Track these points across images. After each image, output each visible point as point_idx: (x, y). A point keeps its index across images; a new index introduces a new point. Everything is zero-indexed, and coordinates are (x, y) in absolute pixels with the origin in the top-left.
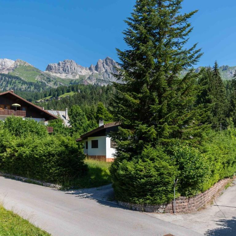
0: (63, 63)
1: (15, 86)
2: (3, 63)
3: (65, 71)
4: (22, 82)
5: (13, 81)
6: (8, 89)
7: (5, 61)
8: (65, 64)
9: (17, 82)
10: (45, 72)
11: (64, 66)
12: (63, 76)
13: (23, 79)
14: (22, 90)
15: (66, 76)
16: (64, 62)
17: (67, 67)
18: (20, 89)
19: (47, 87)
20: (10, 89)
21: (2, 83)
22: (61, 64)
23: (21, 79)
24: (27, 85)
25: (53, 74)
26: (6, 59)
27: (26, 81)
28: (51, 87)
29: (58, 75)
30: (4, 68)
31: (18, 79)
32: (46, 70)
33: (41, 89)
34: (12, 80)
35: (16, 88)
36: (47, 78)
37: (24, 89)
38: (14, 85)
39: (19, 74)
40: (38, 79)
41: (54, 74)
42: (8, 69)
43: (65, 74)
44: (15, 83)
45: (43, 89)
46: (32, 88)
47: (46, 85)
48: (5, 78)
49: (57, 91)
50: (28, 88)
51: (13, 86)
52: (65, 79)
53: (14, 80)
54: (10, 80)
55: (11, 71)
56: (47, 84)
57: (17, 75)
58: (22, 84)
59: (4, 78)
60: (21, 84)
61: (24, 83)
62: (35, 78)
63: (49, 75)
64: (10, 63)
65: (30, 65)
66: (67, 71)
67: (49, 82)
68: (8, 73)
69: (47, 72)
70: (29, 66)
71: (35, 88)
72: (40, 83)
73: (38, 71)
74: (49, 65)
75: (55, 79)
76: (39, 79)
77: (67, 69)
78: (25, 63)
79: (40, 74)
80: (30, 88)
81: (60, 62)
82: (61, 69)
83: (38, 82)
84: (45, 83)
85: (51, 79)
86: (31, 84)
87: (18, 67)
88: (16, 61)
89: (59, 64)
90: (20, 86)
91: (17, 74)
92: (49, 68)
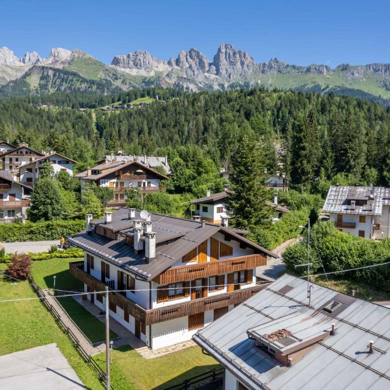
0: (134, 55)
1: (72, 85)
2: (56, 54)
3: (137, 66)
4: (81, 80)
5: (69, 79)
6: (63, 88)
7: (58, 51)
8: (137, 56)
9: (75, 79)
10: (110, 66)
11: (136, 59)
12: (134, 72)
13: (81, 75)
14: (81, 90)
15: (138, 72)
16: (135, 53)
17: (140, 60)
18: (79, 89)
19: (114, 87)
20: (65, 90)
21: (56, 81)
22: (131, 56)
23: (79, 76)
24: (88, 83)
25: (120, 69)
26: (60, 49)
27: (86, 78)
28: (118, 87)
29: (127, 71)
30: (57, 61)
31: (75, 75)
32: (112, 64)
33: (106, 89)
34: (68, 77)
35: (73, 87)
36: (113, 75)
37: (84, 89)
38: (71, 83)
39: (76, 68)
40: (101, 75)
41: (122, 69)
42: (63, 63)
43: (137, 70)
44: (72, 81)
45: (108, 89)
46: (94, 88)
47: (111, 84)
48: (59, 74)
49: (128, 95)
50: (89, 87)
51: (69, 85)
52: (137, 76)
53: (70, 77)
54: (65, 77)
55: (66, 66)
56: (113, 82)
57: (74, 71)
58: (82, 82)
59: (57, 74)
60: (79, 83)
61: (84, 80)
62: (97, 74)
63: (116, 71)
64: (65, 54)
65: (91, 56)
66: (139, 66)
67: (115, 80)
68: (63, 68)
69: (113, 66)
70: (90, 58)
71: (98, 88)
72: (104, 82)
73: (102, 65)
74: (115, 57)
75: (123, 75)
76: (103, 76)
77: (139, 63)
78: (85, 55)
79: (104, 69)
80: (92, 87)
81: (131, 54)
82: (131, 63)
83: (101, 80)
84: (110, 81)
85: (119, 76)
86: (93, 82)
87: (75, 59)
88: (73, 52)
89: (129, 56)
90: (78, 85)
91: (73, 69)
92: (116, 61)
